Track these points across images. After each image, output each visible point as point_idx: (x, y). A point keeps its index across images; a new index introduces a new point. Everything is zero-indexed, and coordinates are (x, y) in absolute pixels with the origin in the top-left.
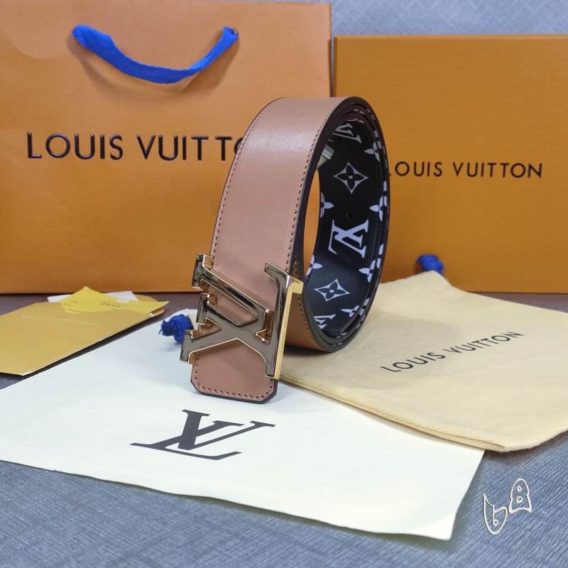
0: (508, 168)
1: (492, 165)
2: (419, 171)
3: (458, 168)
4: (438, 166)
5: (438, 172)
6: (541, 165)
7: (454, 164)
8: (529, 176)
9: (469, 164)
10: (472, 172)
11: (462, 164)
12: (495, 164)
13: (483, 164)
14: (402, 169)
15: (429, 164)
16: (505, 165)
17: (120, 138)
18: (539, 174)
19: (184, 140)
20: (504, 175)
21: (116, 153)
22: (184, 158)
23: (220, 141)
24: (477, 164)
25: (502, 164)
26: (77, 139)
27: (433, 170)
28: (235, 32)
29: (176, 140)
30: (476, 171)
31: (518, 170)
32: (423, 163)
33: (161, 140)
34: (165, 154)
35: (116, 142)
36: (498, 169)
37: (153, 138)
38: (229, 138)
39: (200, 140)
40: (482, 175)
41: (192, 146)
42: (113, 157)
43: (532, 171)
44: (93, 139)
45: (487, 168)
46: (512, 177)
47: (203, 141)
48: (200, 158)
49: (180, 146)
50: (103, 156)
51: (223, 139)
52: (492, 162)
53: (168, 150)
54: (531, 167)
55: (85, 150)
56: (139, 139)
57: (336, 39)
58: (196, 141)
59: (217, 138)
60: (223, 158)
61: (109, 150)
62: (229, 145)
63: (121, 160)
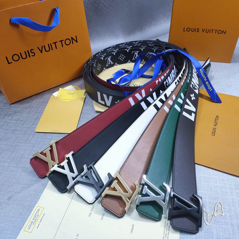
17: (33, 50)
19: (51, 44)
21: (33, 54)
22: (52, 50)
26: (20, 53)
29: (48, 45)
33: (44, 46)
34: (47, 50)
35: (32, 51)
37: (42, 46)
38: (63, 40)
39: (55, 43)
41: (53, 45)
42: (32, 56)
44: (25, 52)
48: (56, 48)
49: (50, 46)
50: (30, 57)
51: (61, 41)
53: (47, 49)
55: (24, 56)
56: (38, 48)
58: (54, 44)
59: (60, 41)
60: (63, 47)
61: (31, 54)
62: (63, 42)
63: (35, 56)
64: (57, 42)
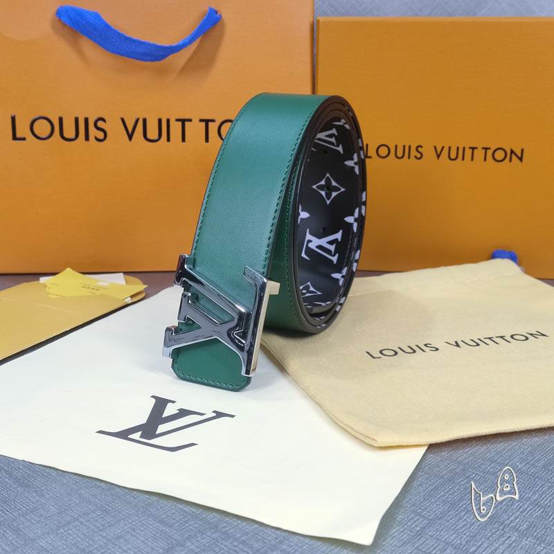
0: (490, 152)
1: (473, 149)
2: (400, 154)
3: (439, 152)
4: (419, 149)
5: (419, 155)
6: (522, 150)
7: (435, 147)
8: (511, 160)
9: (450, 148)
10: (453, 156)
11: (443, 147)
12: (476, 148)
13: (464, 148)
14: (383, 151)
15: (410, 147)
16: (486, 149)
17: (103, 120)
18: (521, 159)
19: (168, 121)
20: (485, 160)
21: (100, 135)
22: (168, 140)
23: (204, 124)
24: (458, 148)
25: (483, 148)
26: (61, 120)
27: (413, 152)
28: (219, 14)
29: (160, 121)
30: (457, 155)
31: (500, 155)
32: (404, 146)
33: (145, 120)
34: (149, 136)
35: (100, 124)
36: (479, 153)
37: (137, 120)
38: (213, 121)
39: (183, 121)
40: (463, 159)
41: (176, 128)
42: (97, 139)
43: (513, 156)
44: (77, 120)
45: (468, 152)
46: (493, 161)
47: (187, 123)
48: (183, 140)
49: (164, 128)
50: (87, 138)
51: (207, 122)
52: (473, 146)
53: (152, 133)
54: (512, 152)
55: (69, 132)
56: (123, 120)
57: (318, 21)
58: (180, 123)
59: (201, 121)
60: (207, 140)
61: (93, 132)
62: (213, 127)
63: (105, 142)
64: (190, 120)
